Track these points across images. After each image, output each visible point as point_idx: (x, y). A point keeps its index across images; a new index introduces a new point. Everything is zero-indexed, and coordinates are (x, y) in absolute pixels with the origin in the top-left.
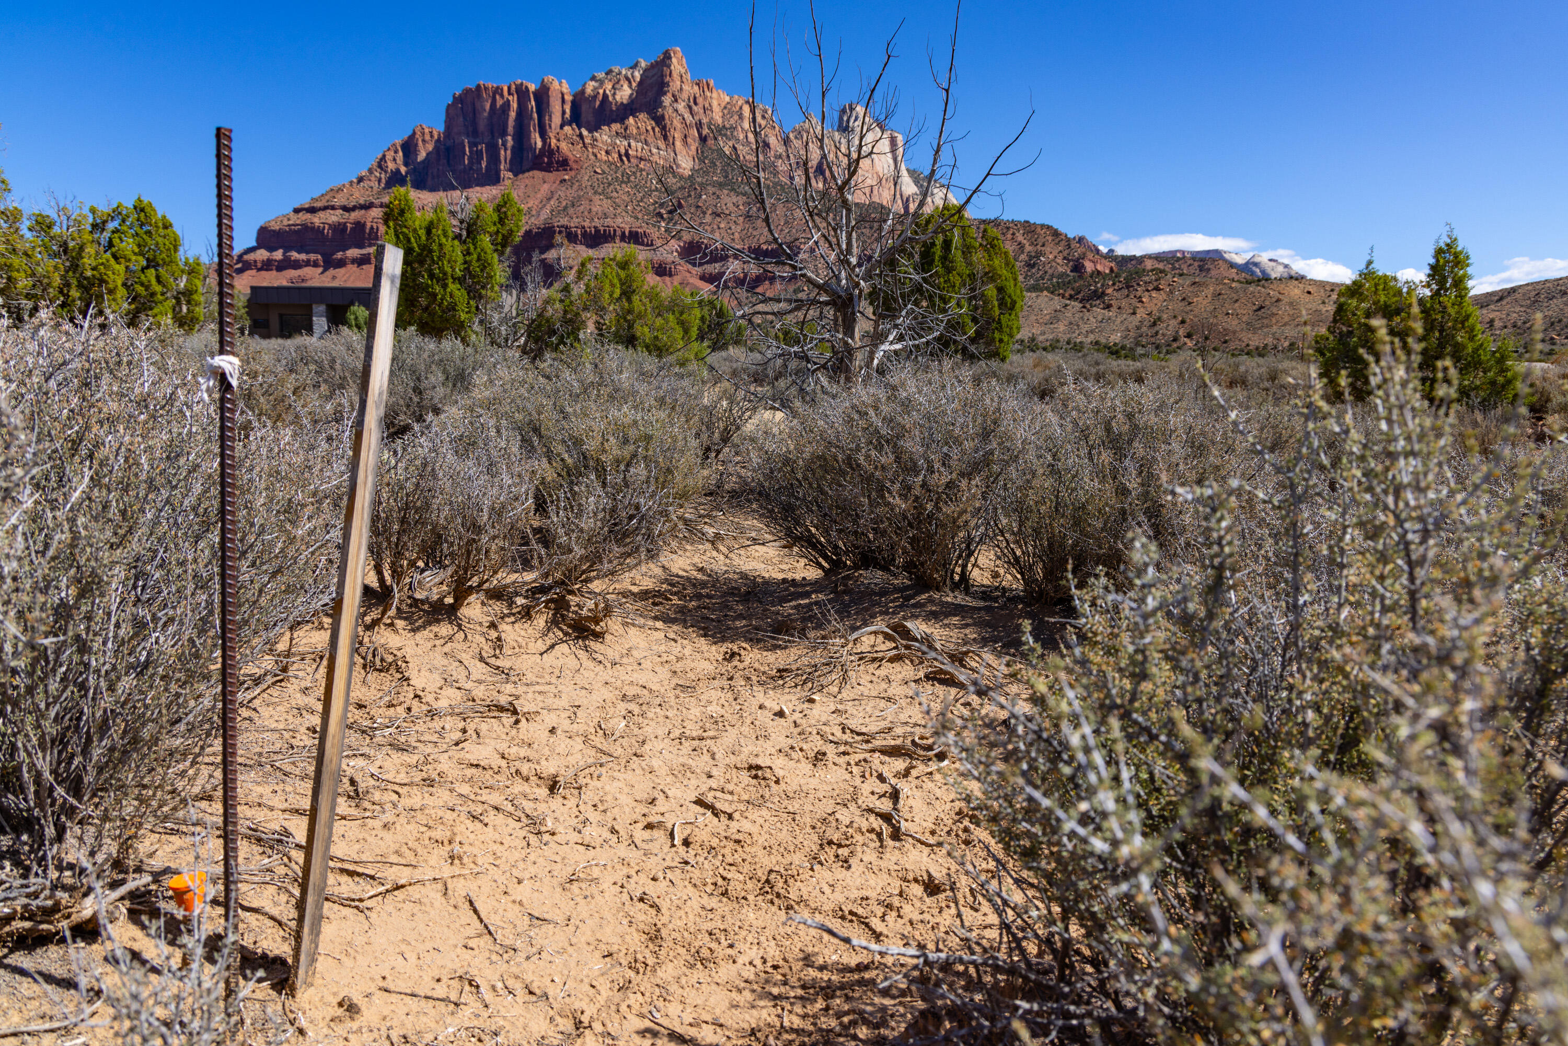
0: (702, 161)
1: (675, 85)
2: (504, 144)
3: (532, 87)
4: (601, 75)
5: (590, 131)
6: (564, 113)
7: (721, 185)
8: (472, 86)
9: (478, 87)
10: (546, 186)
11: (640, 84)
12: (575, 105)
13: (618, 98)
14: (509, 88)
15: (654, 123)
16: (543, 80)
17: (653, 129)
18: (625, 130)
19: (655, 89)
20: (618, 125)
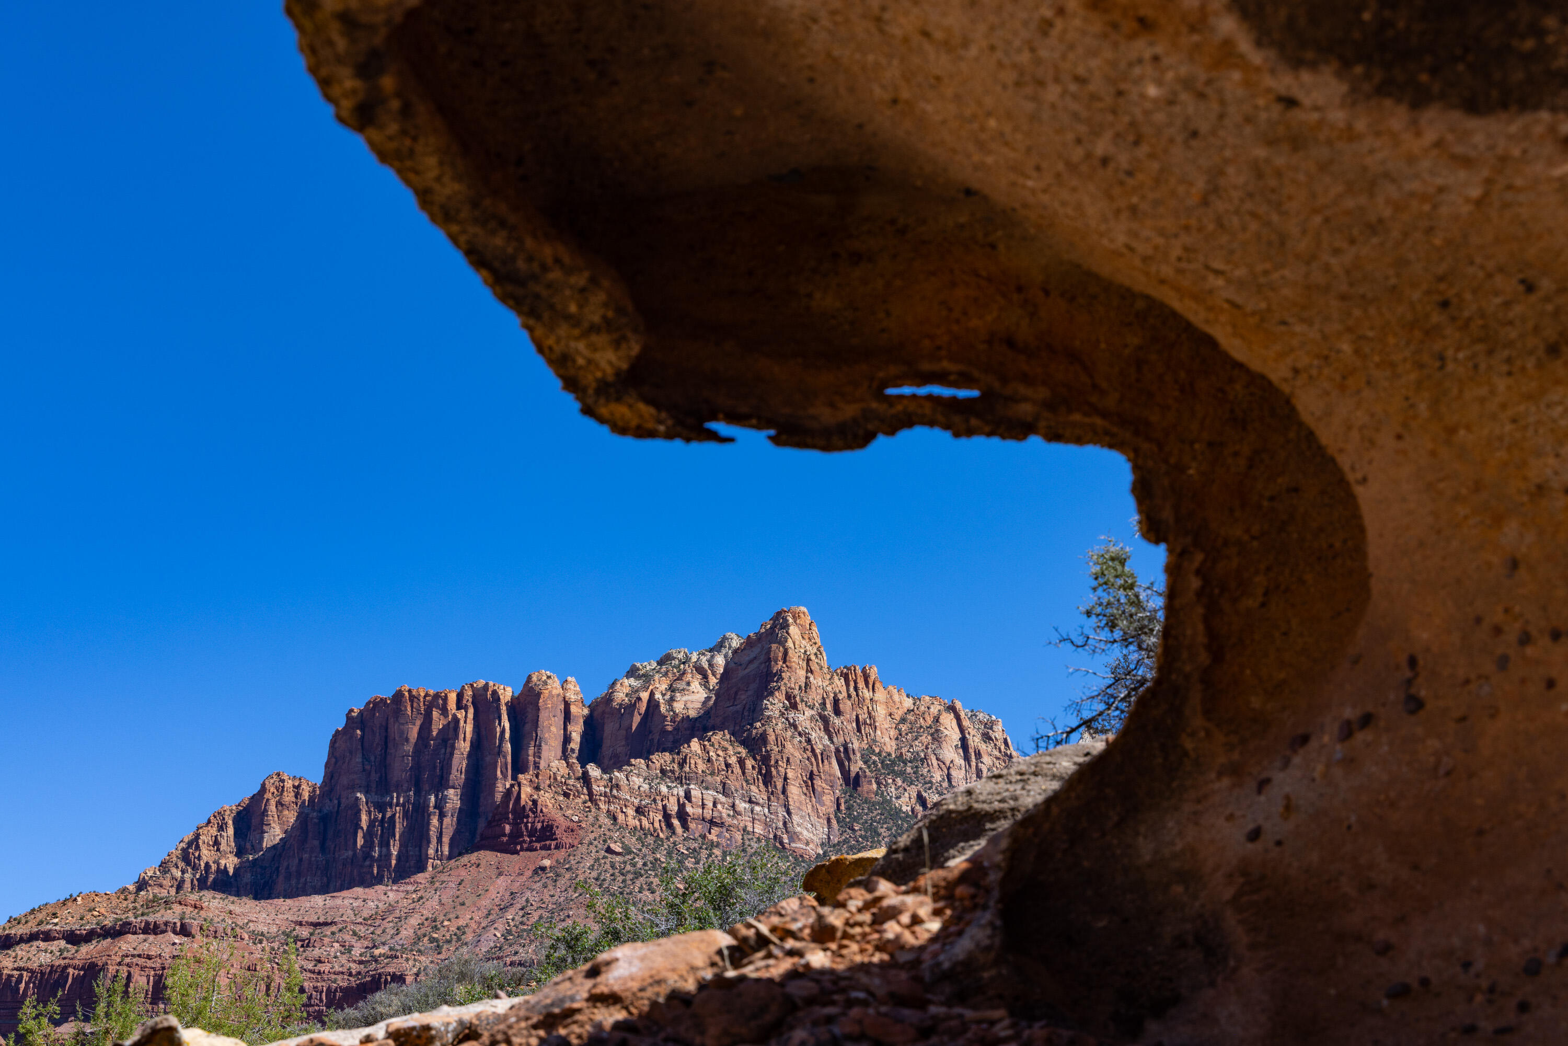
0: (846, 825)
1: (795, 676)
2: (440, 806)
3: (507, 694)
4: (649, 665)
5: (605, 771)
6: (567, 739)
8: (387, 693)
9: (398, 695)
10: (502, 882)
12: (590, 723)
13: (678, 707)
14: (460, 697)
15: (743, 752)
16: (529, 678)
17: (741, 762)
18: (682, 765)
19: (753, 686)
20: (667, 756)
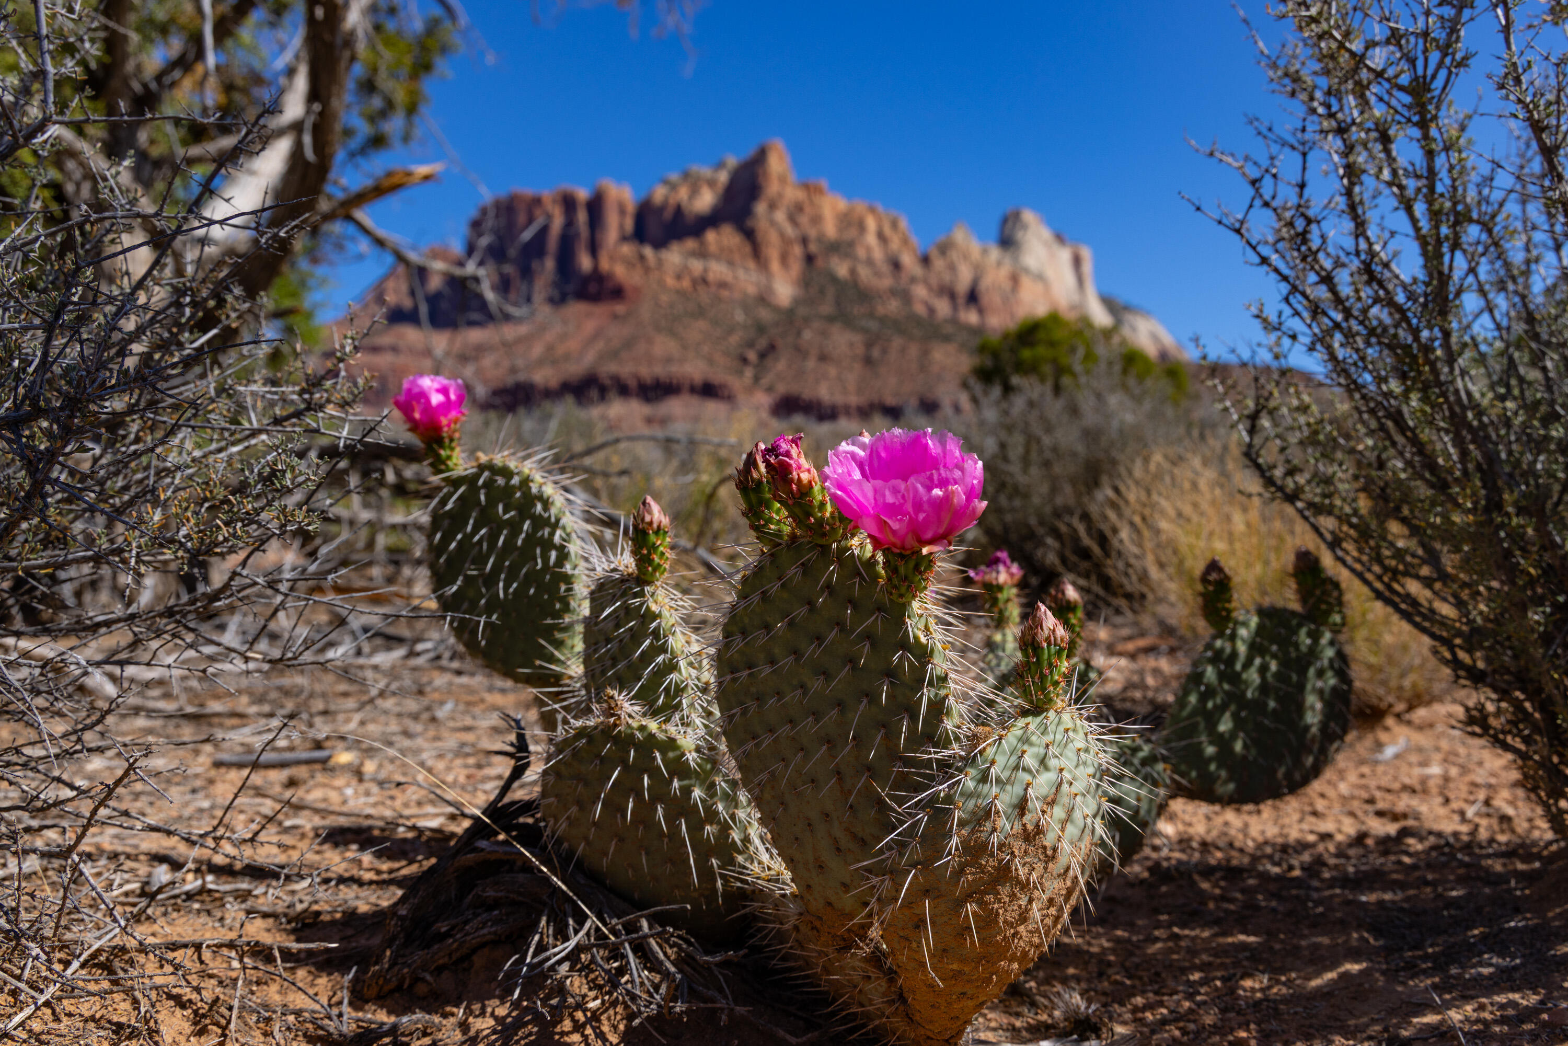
0: (807, 287)
3: (583, 194)
4: (674, 176)
5: (653, 250)
6: (623, 226)
7: (831, 319)
8: (507, 195)
9: (513, 197)
10: (592, 322)
11: (727, 187)
12: (639, 218)
13: (696, 207)
15: (742, 238)
16: (598, 186)
17: (740, 246)
18: (702, 247)
19: (747, 194)
20: (693, 241)
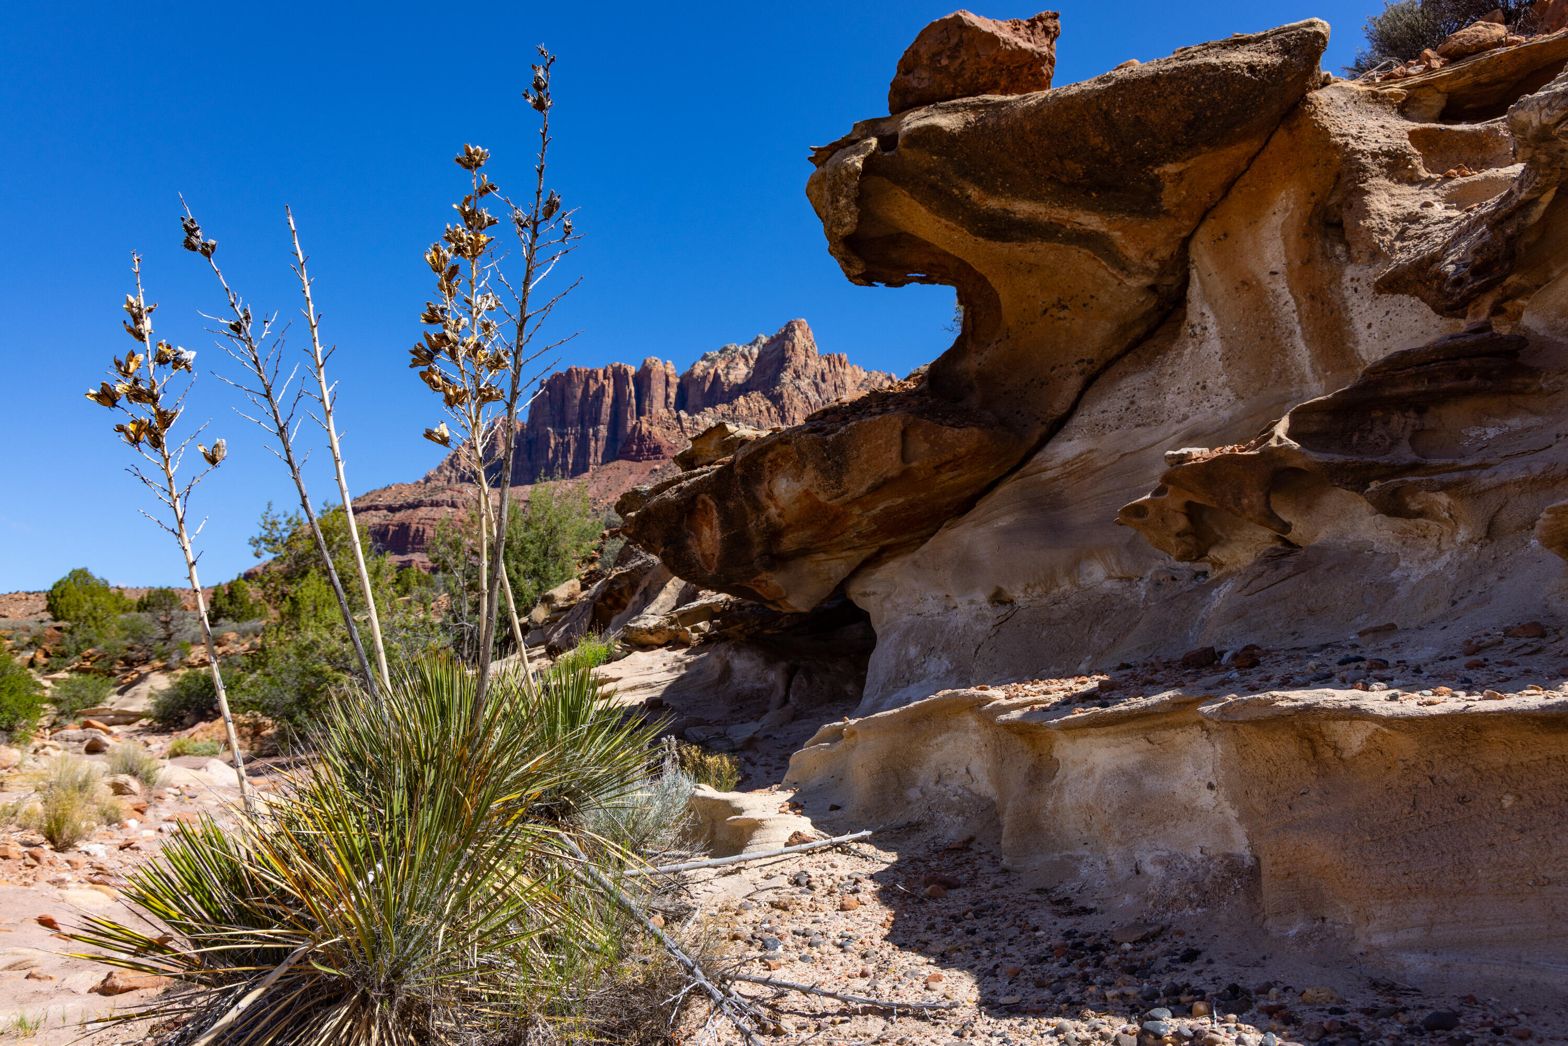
1: (799, 360)
2: (595, 434)
3: (632, 370)
4: (714, 354)
5: (690, 415)
6: (667, 396)
8: (563, 370)
9: (569, 372)
10: (632, 478)
11: (758, 360)
12: (681, 387)
13: (731, 378)
14: (605, 372)
15: (769, 403)
16: (645, 362)
17: (768, 409)
18: (734, 411)
19: (775, 365)
20: (726, 406)
